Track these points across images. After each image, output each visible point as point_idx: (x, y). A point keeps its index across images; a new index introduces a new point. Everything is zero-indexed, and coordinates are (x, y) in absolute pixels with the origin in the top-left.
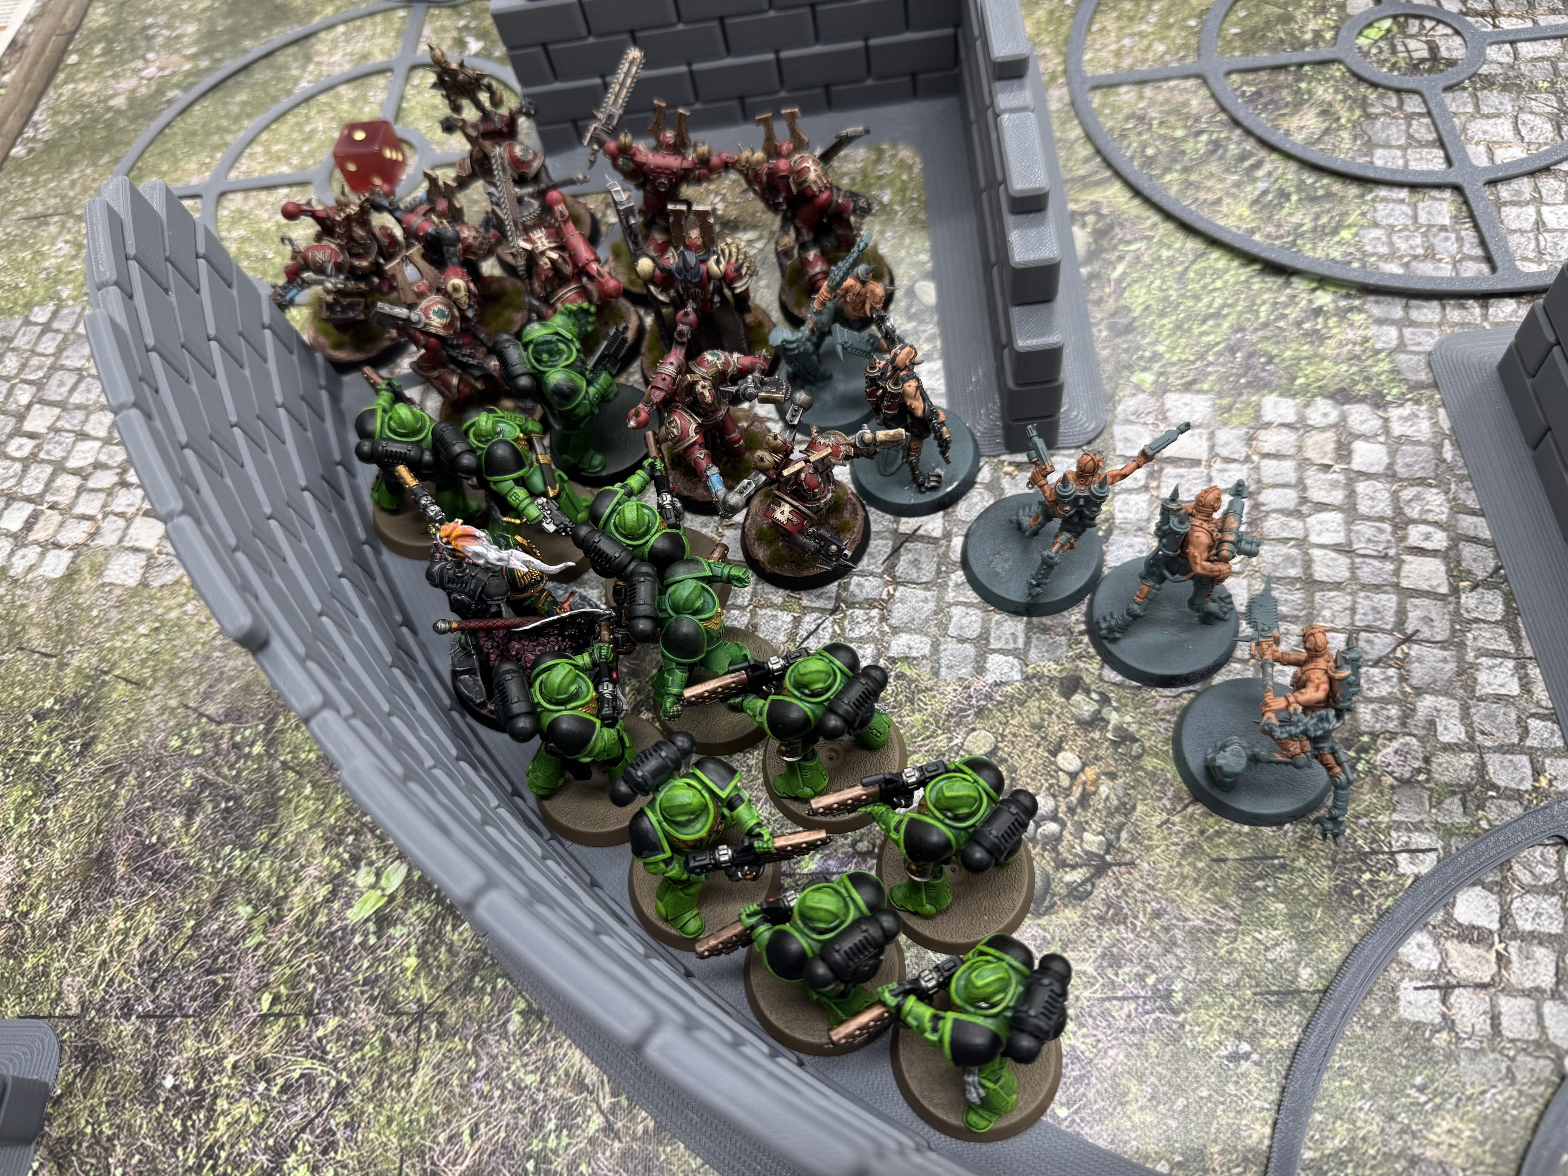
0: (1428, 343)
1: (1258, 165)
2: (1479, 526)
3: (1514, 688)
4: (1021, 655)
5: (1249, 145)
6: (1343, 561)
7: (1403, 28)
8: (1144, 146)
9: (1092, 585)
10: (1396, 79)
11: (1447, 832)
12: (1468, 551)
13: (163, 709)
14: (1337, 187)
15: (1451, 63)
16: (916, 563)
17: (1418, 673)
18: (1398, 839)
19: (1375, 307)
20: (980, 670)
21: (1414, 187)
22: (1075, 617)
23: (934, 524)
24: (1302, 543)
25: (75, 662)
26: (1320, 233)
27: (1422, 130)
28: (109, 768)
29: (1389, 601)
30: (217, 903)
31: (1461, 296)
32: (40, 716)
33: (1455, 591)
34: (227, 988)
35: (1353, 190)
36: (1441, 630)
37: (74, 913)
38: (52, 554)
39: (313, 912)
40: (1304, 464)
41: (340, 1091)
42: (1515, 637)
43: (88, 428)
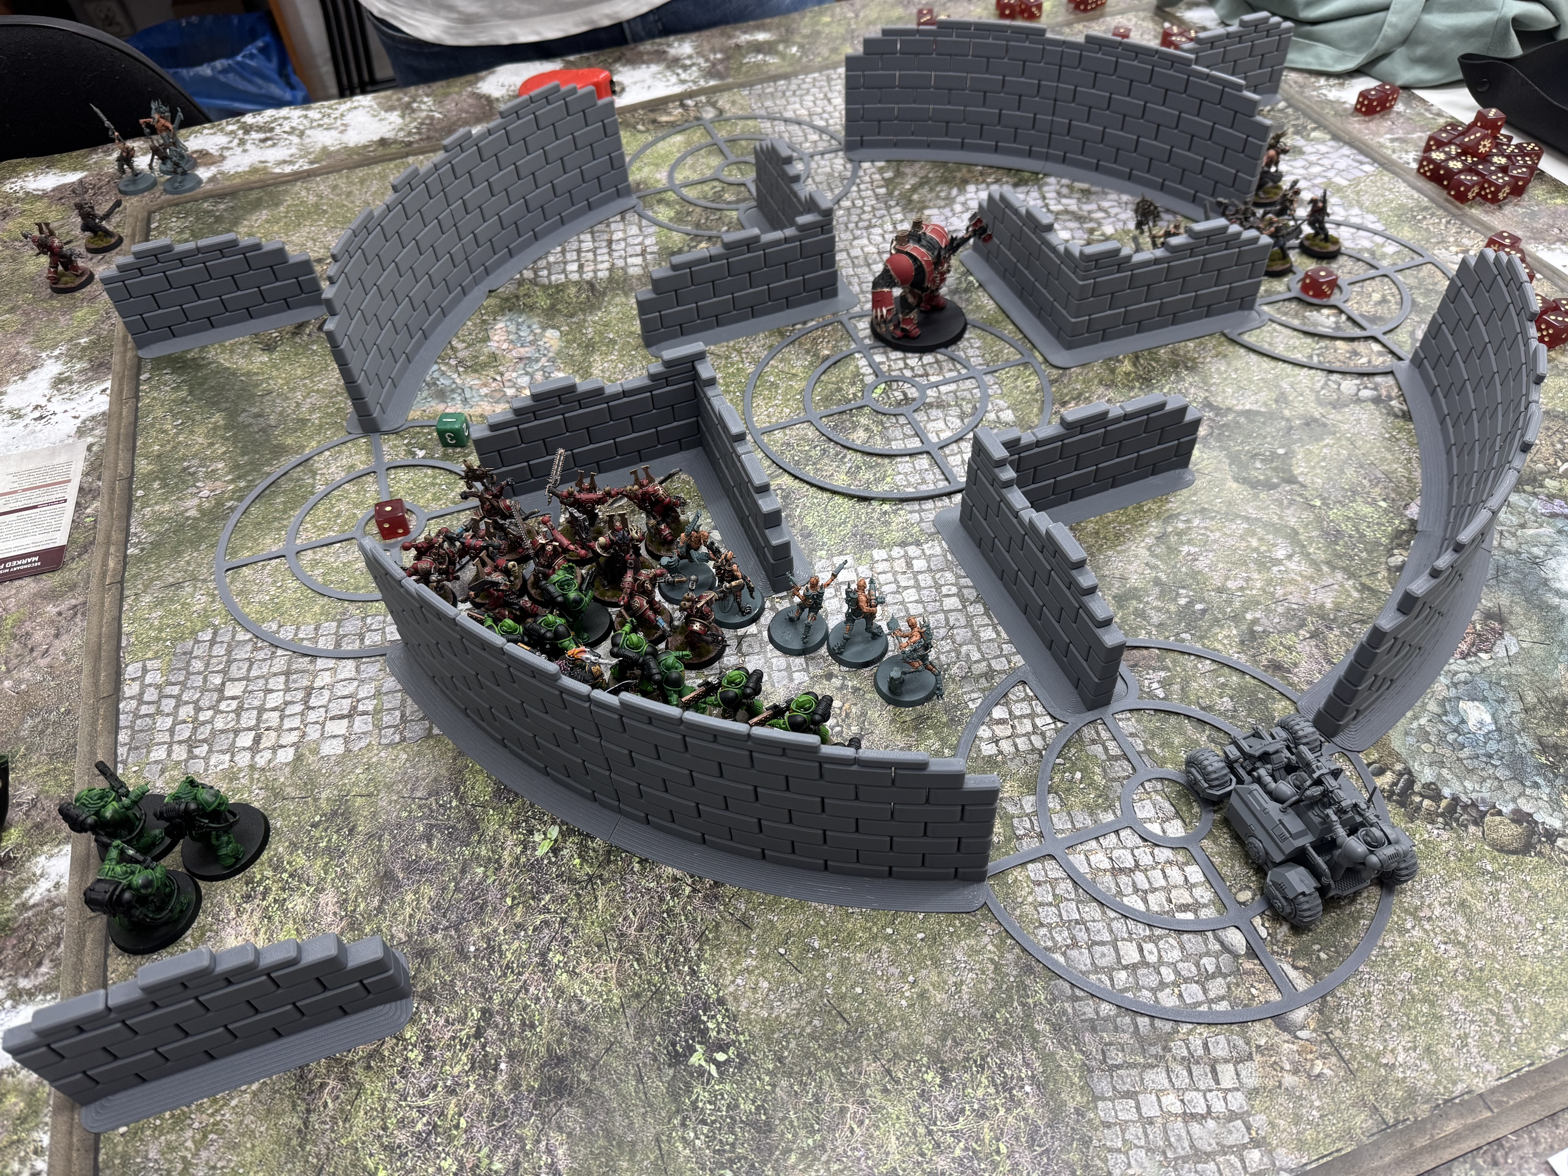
0: (932, 517)
1: (844, 457)
2: (967, 582)
3: (994, 636)
4: (806, 670)
5: (838, 449)
6: (920, 606)
7: (890, 387)
8: (793, 456)
9: (826, 637)
10: (892, 410)
11: (983, 690)
12: (965, 591)
13: (390, 802)
14: (880, 460)
15: (914, 400)
16: (750, 646)
17: (958, 639)
18: (966, 697)
19: (908, 507)
20: (791, 680)
21: (911, 455)
22: (824, 650)
23: (752, 629)
24: (902, 603)
25: (323, 796)
26: (878, 481)
27: (908, 430)
28: (370, 836)
29: (941, 616)
30: (463, 871)
31: (940, 496)
32: (315, 825)
33: (964, 607)
34: (485, 902)
35: (887, 461)
36: (963, 622)
37: (383, 901)
38: (281, 752)
39: (518, 859)
40: (895, 574)
41: (563, 921)
42: (990, 618)
43: (270, 686)
